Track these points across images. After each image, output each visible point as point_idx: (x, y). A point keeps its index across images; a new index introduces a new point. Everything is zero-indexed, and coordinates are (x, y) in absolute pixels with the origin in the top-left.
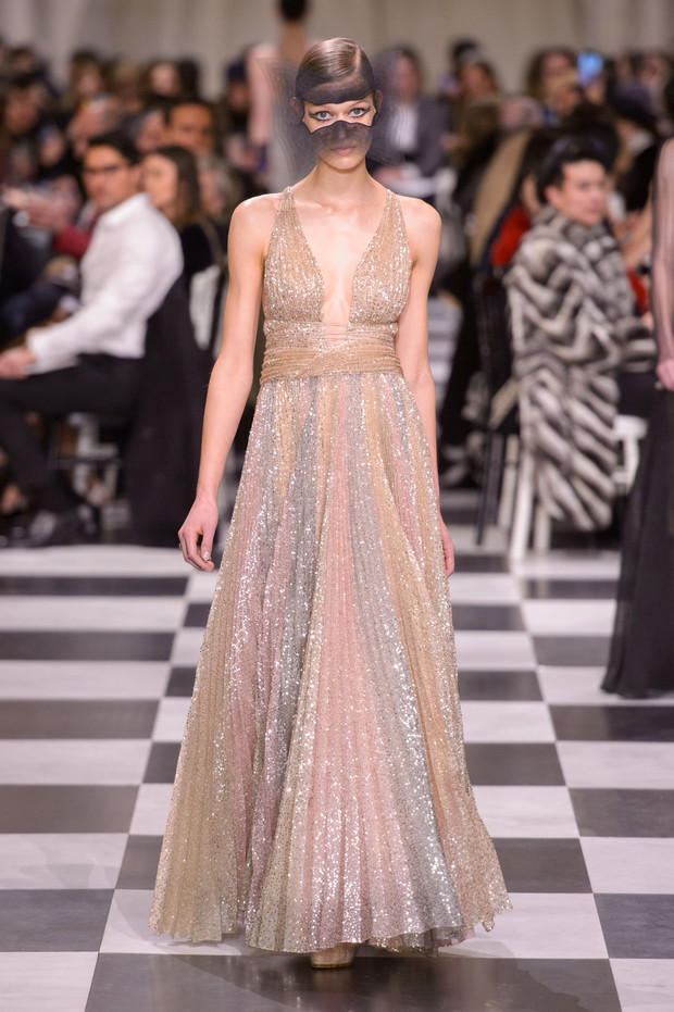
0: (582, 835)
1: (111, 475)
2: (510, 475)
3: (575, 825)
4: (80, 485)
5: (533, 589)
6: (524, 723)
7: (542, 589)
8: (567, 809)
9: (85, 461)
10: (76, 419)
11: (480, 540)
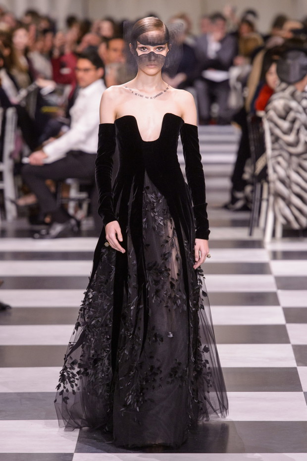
0: (298, 365)
1: (85, 206)
2: (264, 204)
3: (295, 361)
4: (71, 211)
5: (275, 255)
6: (271, 316)
7: (279, 255)
8: (291, 354)
9: (73, 200)
10: (69, 181)
11: (251, 234)
